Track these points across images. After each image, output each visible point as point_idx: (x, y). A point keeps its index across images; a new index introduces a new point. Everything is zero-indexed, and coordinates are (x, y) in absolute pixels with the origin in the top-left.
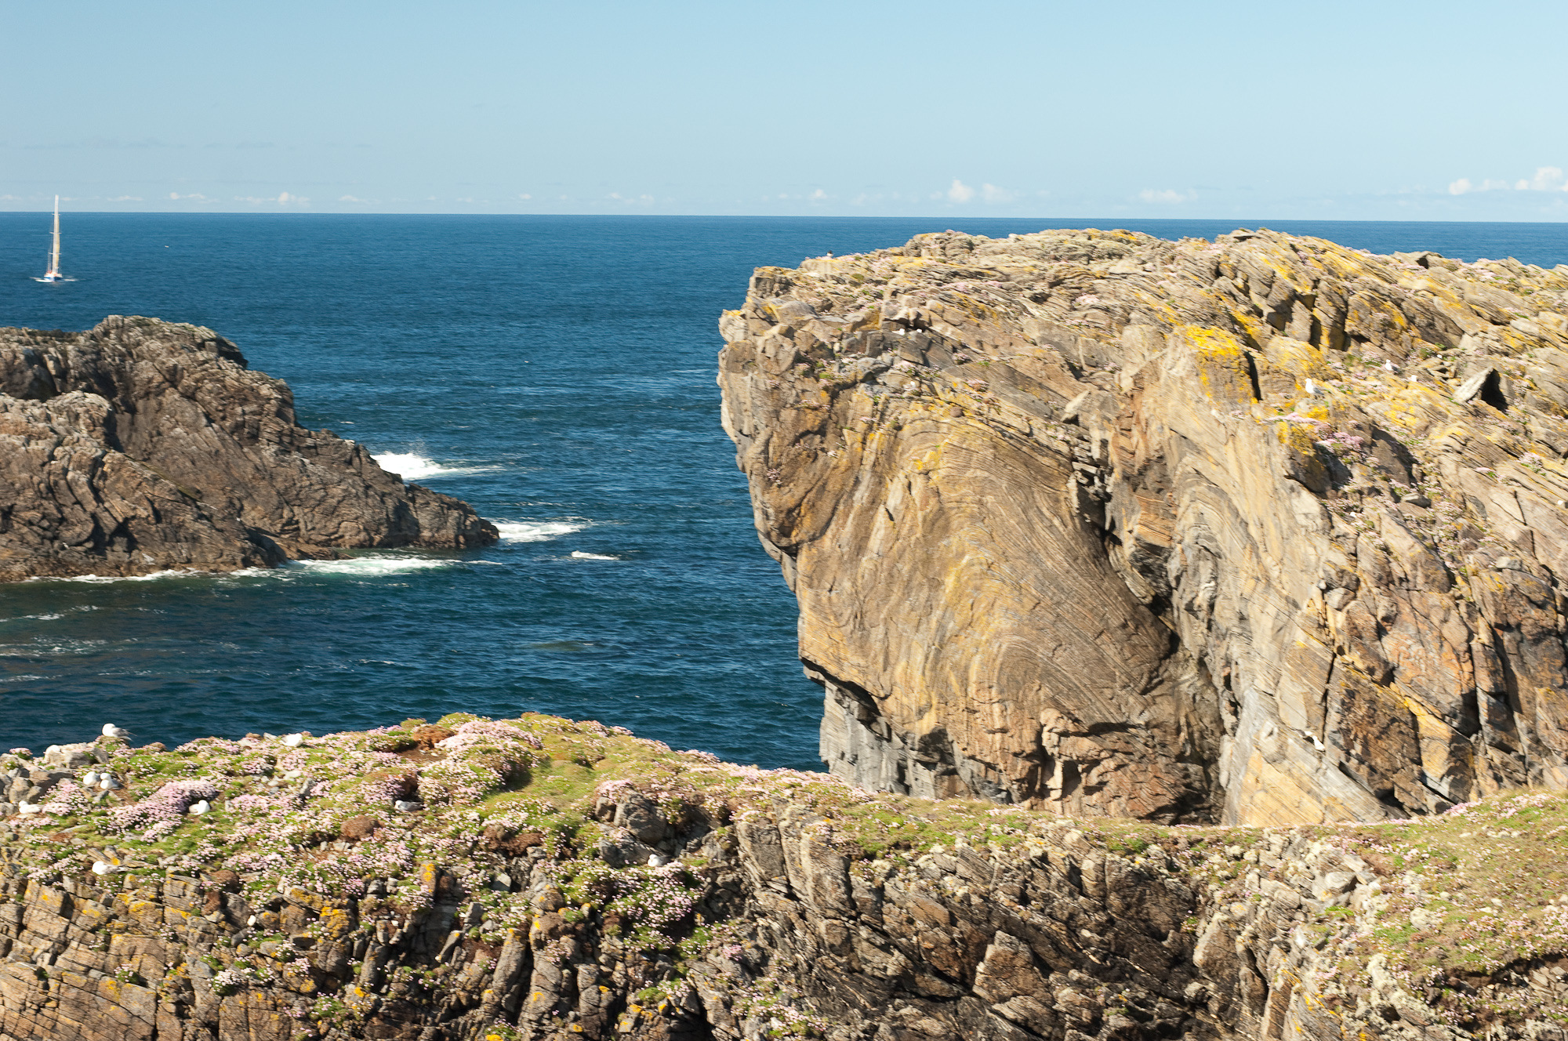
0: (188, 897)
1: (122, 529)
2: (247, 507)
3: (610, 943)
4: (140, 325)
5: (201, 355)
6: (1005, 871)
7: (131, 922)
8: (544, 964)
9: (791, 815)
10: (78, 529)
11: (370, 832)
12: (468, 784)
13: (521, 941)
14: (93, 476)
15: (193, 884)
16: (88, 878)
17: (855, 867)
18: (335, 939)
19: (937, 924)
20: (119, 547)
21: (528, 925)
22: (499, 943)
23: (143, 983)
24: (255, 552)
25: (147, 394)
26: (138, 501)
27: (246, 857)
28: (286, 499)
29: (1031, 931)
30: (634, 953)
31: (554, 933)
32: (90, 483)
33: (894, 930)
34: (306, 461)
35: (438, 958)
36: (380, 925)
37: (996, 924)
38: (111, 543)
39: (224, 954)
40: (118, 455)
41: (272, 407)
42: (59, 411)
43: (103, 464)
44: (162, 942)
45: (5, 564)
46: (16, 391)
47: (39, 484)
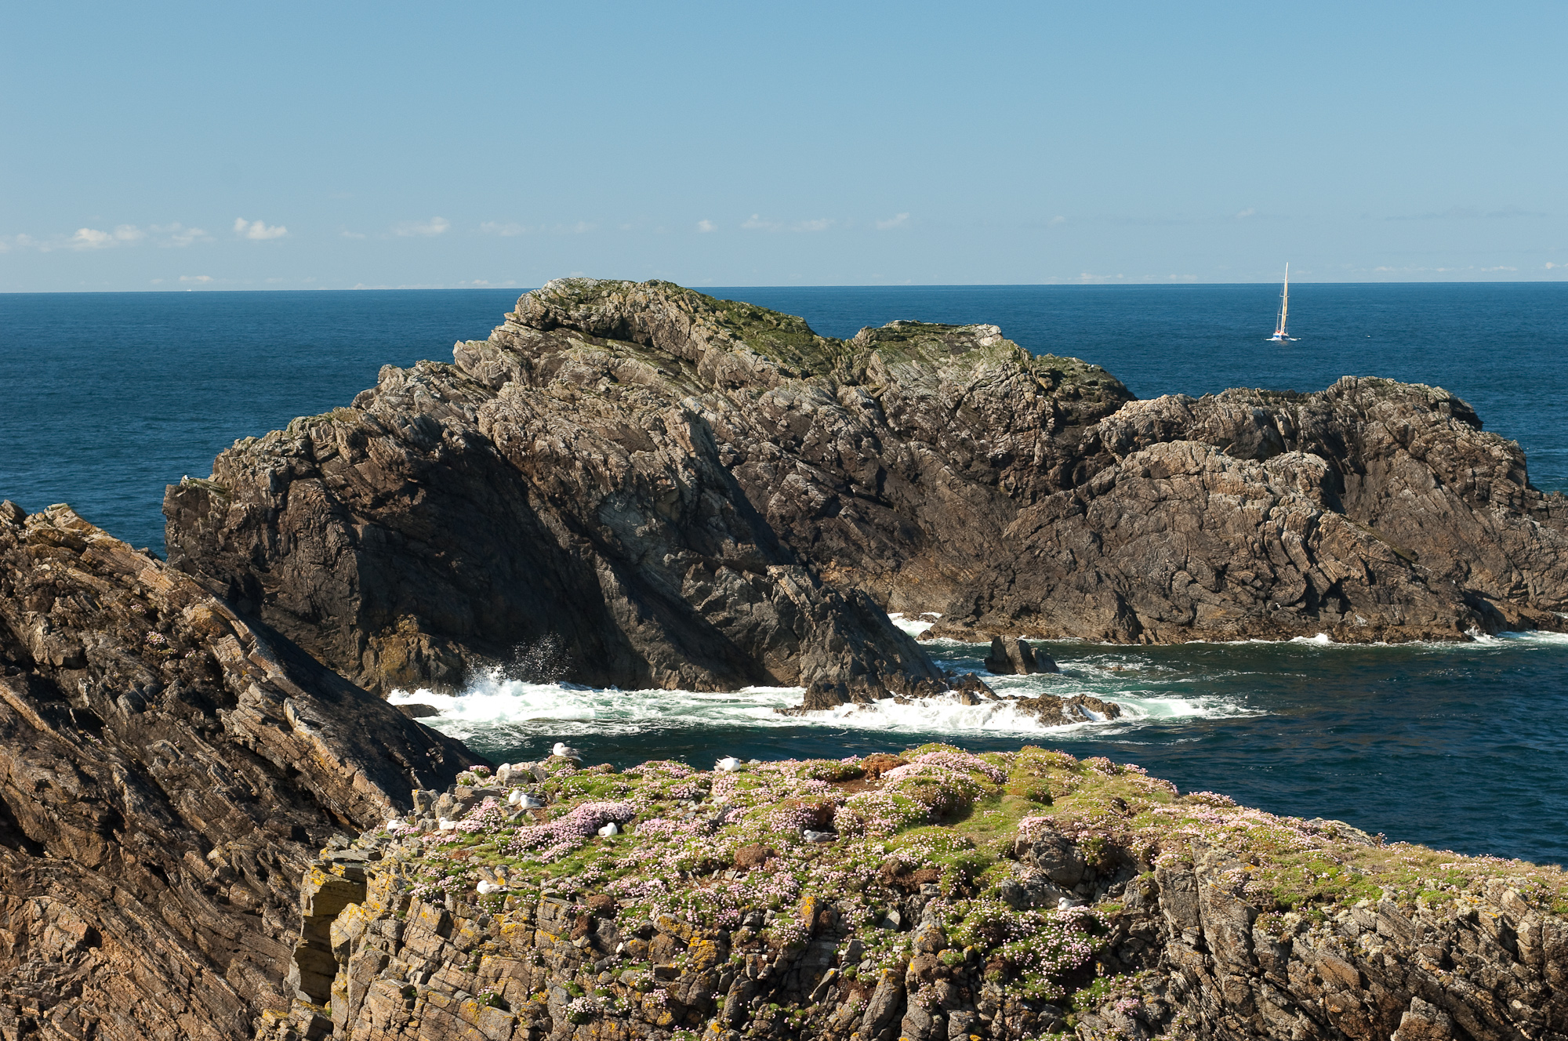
0: (559, 920)
1: (1335, 590)
2: (1474, 570)
3: (990, 990)
4: (1373, 386)
5: (1432, 416)
6: (1426, 931)
7: (502, 944)
8: (916, 1006)
9: (1210, 860)
10: (1290, 590)
11: (761, 861)
12: (883, 815)
13: (894, 983)
14: (1308, 537)
15: (566, 905)
16: (469, 896)
17: (1261, 919)
18: (699, 971)
19: (1346, 986)
20: (1332, 608)
21: (905, 967)
22: (873, 984)
23: (505, 1007)
24: (1470, 615)
25: (1377, 455)
26: (1352, 562)
27: (626, 882)
28: (1514, 563)
29: (1451, 998)
30: (1013, 1000)
31: (927, 975)
32: (1305, 544)
33: (1299, 990)
34: (1537, 524)
35: (811, 997)
36: (750, 958)
37: (1412, 989)
38: (1324, 604)
39: (585, 979)
40: (1334, 515)
41: (1503, 468)
42: (1276, 471)
43: (1319, 525)
44: (528, 965)
45: (1218, 623)
46: (1245, 451)
47: (1253, 544)
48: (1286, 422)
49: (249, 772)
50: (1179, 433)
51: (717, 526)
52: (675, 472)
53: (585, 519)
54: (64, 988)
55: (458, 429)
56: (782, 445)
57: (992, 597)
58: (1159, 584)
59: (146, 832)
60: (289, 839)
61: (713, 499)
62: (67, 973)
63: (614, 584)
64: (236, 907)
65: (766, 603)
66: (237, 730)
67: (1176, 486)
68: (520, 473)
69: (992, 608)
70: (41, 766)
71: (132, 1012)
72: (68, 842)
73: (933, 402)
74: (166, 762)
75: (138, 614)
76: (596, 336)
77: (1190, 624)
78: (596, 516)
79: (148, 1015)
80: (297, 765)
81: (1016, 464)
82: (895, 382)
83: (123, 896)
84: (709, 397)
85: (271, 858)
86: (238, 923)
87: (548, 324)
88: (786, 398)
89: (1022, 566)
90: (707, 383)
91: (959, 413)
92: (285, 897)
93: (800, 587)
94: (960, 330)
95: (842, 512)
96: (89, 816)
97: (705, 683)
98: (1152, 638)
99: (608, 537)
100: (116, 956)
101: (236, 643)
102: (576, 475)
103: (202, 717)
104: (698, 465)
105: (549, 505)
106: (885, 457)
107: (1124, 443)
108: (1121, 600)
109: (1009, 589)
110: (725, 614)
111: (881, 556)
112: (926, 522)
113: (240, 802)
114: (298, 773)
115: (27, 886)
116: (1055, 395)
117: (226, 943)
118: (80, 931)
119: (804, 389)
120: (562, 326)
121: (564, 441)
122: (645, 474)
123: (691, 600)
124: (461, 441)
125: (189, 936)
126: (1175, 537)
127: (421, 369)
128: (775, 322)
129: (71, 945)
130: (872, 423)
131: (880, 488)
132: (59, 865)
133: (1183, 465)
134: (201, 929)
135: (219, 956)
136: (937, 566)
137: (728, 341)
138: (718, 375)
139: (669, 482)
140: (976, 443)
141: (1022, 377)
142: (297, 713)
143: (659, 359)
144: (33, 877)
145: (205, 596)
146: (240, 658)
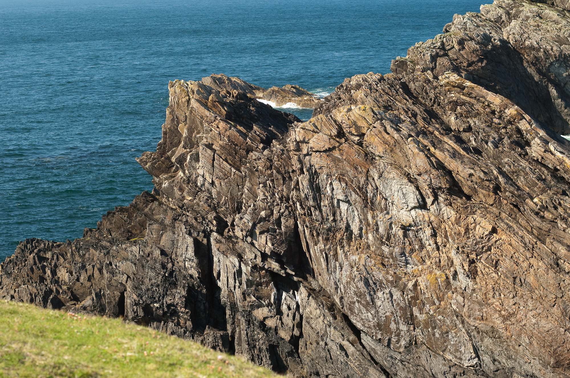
49: (540, 170)
53: (544, 70)
54: (484, 248)
55: (497, 38)
59: (510, 192)
60: (561, 195)
62: (486, 243)
63: (556, 94)
64: (547, 219)
66: (534, 155)
70: (469, 168)
71: (512, 257)
72: (481, 195)
74: (510, 166)
75: (489, 112)
76: (533, 2)
79: (518, 258)
80: (558, 167)
83: (503, 215)
85: (558, 202)
86: (549, 226)
92: (566, 216)
96: (489, 186)
99: (553, 77)
100: (504, 237)
101: (527, 122)
102: (541, 54)
103: (520, 149)
105: (531, 65)
113: (541, 181)
114: (558, 170)
115: (467, 211)
117: (544, 233)
118: (490, 228)
121: (536, 42)
122: (567, 53)
124: (498, 42)
125: (530, 230)
127: (469, 15)
129: (487, 233)
132: (479, 204)
134: (535, 227)
135: (542, 237)
142: (555, 149)
143: (557, 10)
144: (469, 208)
145: (513, 105)
146: (529, 128)
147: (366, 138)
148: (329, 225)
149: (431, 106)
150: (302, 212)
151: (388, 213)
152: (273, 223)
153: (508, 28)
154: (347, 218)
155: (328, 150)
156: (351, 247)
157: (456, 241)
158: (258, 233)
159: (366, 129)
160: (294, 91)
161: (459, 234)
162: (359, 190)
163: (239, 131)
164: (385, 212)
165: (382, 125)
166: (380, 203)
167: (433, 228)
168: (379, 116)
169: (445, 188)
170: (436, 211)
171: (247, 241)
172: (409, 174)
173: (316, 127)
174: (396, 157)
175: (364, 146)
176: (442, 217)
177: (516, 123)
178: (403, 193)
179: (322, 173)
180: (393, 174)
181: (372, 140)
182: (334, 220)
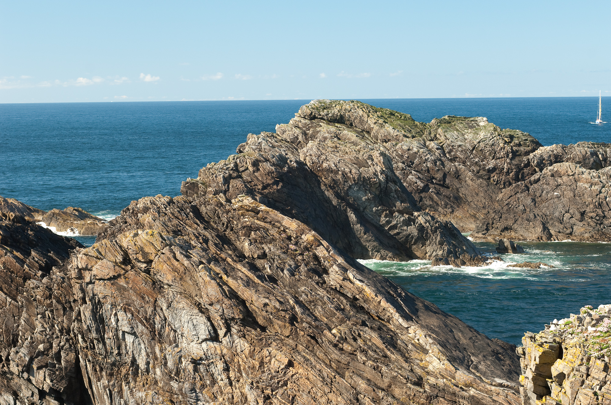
10: (610, 220)
42: (603, 174)
45: (582, 234)
46: (587, 166)
47: (595, 203)
48: (603, 155)
49: (339, 299)
50: (561, 159)
51: (394, 197)
52: (377, 176)
53: (343, 194)
54: (280, 383)
55: (293, 159)
56: (406, 164)
57: (493, 223)
58: (558, 218)
59: (307, 323)
60: (360, 325)
61: (392, 186)
62: (281, 377)
63: (355, 219)
64: (346, 352)
65: (413, 226)
66: (332, 283)
67: (564, 180)
68: (317, 176)
69: (493, 228)
70: (264, 297)
71: (309, 392)
72: (276, 327)
73: (464, 148)
74: (307, 296)
75: (285, 238)
76: (331, 122)
77: (571, 234)
78: (347, 193)
79: (315, 393)
80: (358, 297)
81: (497, 171)
82: (449, 140)
83: (300, 347)
84: (377, 145)
85: (357, 333)
86: (348, 358)
87: (312, 117)
88: (407, 146)
89: (504, 211)
90: (375, 140)
91: (474, 152)
92: (366, 348)
93: (426, 220)
94: (471, 119)
95: (430, 190)
96: (284, 317)
97: (391, 257)
98: (556, 239)
99: (352, 201)
100: (301, 371)
101: (324, 249)
102: (339, 177)
103: (317, 278)
104: (386, 173)
105: (329, 189)
106: (446, 168)
107: (539, 163)
108: (544, 224)
109: (499, 220)
110: (397, 231)
111: (446, 207)
112: (463, 194)
113: (340, 311)
114: (357, 299)
115: (262, 343)
116: (511, 145)
117: (345, 366)
118: (286, 361)
119: (414, 143)
120: (318, 118)
121: (334, 164)
122: (366, 176)
123: (384, 226)
124: (295, 164)
125: (328, 363)
126: (564, 200)
127: (264, 135)
128: (400, 116)
129: (283, 367)
130: (440, 155)
131: (444, 181)
132: (274, 336)
133: (567, 172)
134: (333, 360)
135: (340, 371)
136: (468, 211)
137: (382, 124)
138: (379, 137)
139: (375, 180)
140: (481, 163)
141: (498, 137)
142: (354, 277)
143: (356, 131)
144: (264, 340)
145: (310, 231)
146: (327, 255)
147: (153, 265)
148: (113, 359)
149: (224, 231)
150: (84, 345)
151: (177, 346)
152: (52, 358)
153: (305, 149)
154: (133, 352)
155: (113, 278)
156: (138, 383)
157: (250, 375)
158: (35, 368)
159: (154, 255)
160: (77, 213)
161: (253, 368)
162: (146, 321)
163: (16, 257)
164: (174, 345)
165: (171, 251)
166: (168, 335)
167: (225, 362)
168: (168, 242)
169: (239, 319)
170: (229, 343)
171: (23, 378)
172: (200, 304)
173: (100, 253)
174: (186, 286)
175: (152, 273)
176: (235, 350)
177: (313, 249)
178: (193, 325)
179: (106, 303)
180: (182, 304)
181: (160, 267)
182: (119, 354)
